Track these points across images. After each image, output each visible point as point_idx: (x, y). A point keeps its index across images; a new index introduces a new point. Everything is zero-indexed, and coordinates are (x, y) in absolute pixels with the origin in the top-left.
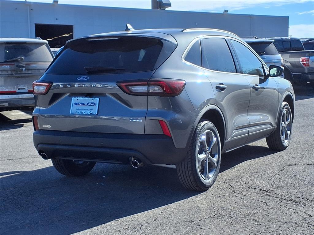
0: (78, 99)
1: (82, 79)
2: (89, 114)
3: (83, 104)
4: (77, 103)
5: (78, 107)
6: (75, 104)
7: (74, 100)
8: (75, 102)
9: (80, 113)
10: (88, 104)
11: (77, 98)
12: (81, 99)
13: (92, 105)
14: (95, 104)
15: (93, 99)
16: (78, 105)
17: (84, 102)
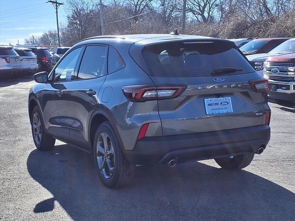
0: (211, 100)
1: (219, 80)
2: (226, 112)
3: (217, 104)
4: (210, 104)
5: (213, 107)
6: (209, 105)
7: (207, 101)
8: (208, 103)
9: (216, 113)
10: (221, 103)
11: (209, 99)
12: (214, 100)
13: (225, 105)
14: (228, 103)
15: (225, 99)
16: (212, 105)
17: (217, 102)
